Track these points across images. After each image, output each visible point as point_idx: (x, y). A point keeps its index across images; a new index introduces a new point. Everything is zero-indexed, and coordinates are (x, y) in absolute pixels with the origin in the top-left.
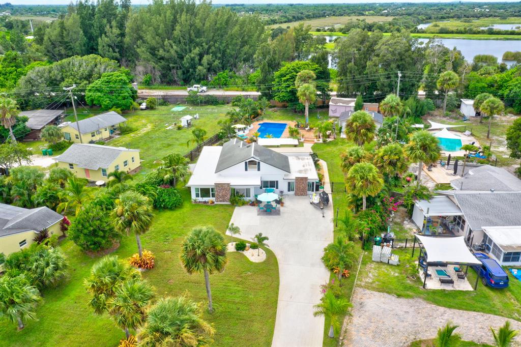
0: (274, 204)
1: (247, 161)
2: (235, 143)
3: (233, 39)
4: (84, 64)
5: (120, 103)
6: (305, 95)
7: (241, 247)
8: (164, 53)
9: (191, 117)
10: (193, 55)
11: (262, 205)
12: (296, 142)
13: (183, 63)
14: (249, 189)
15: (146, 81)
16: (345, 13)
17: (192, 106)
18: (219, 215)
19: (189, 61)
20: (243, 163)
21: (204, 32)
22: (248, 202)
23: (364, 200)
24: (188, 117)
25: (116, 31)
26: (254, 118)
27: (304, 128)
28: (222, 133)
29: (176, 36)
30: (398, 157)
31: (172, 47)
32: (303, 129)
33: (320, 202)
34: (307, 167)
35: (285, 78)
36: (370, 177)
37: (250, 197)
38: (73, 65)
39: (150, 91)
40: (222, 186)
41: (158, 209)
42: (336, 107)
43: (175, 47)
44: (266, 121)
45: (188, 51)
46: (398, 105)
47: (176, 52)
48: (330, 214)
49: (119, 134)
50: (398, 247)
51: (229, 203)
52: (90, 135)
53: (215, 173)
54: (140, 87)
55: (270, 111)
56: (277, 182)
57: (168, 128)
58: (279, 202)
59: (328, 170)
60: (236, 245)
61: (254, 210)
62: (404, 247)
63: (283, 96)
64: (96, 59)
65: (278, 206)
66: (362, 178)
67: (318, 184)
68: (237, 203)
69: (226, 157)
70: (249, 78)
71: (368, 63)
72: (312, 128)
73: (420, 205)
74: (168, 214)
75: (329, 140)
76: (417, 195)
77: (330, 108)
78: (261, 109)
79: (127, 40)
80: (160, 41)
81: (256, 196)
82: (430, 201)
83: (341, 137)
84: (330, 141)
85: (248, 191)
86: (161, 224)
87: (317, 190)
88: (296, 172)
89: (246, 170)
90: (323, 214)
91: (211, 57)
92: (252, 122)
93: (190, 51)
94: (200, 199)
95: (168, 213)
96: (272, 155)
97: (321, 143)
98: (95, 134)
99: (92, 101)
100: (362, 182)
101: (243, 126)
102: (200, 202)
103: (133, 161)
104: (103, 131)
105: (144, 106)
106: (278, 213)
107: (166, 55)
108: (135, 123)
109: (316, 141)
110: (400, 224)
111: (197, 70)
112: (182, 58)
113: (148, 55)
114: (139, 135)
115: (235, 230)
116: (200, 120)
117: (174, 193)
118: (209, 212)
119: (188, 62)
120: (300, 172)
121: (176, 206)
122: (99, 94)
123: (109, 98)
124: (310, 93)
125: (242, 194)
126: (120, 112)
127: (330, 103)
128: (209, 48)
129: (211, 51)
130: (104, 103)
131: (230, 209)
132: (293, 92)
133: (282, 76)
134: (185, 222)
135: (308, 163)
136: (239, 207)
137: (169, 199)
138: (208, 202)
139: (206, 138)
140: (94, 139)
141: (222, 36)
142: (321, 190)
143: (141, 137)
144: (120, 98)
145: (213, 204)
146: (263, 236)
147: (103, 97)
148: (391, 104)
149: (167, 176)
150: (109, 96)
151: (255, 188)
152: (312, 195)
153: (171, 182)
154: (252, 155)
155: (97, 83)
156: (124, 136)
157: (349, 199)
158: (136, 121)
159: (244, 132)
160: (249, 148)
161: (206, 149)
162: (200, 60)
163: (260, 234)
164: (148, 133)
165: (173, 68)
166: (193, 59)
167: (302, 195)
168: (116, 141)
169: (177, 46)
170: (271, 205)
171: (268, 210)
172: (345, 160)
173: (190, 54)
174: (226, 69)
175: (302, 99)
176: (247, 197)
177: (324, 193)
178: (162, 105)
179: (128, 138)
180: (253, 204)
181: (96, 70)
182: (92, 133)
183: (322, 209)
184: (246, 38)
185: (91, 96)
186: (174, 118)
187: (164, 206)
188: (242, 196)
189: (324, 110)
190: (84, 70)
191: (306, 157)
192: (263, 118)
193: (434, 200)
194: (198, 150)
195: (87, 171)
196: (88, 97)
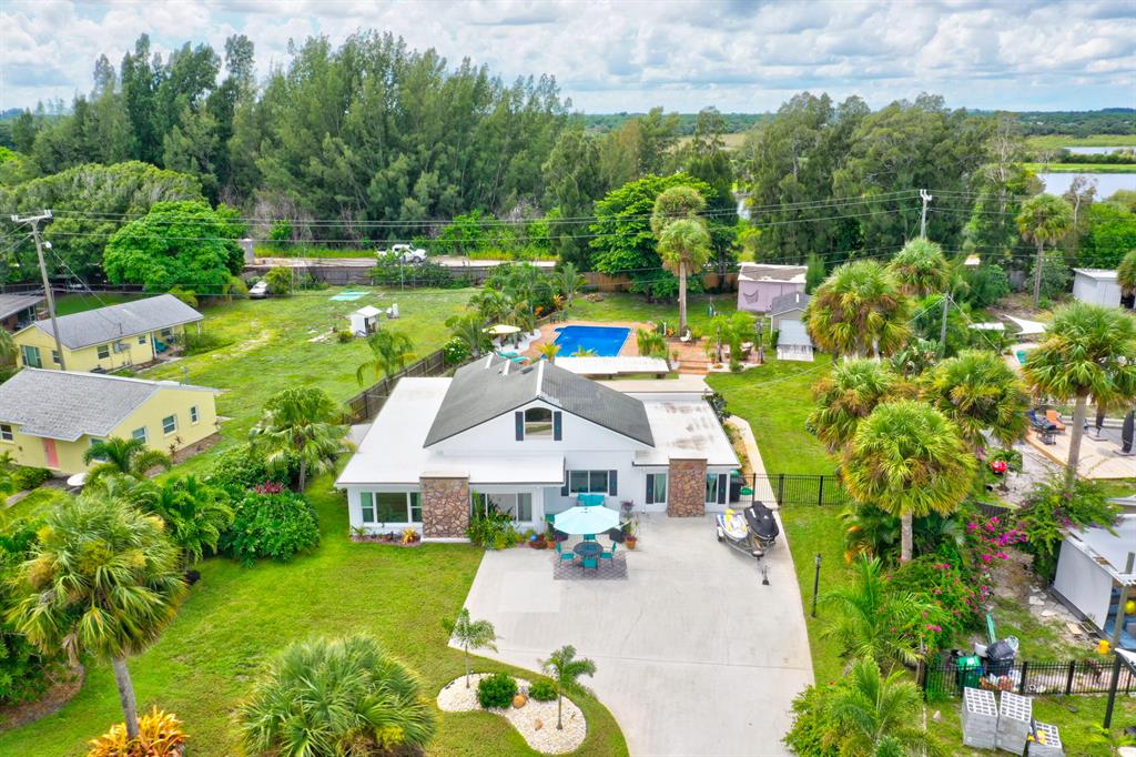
0: (606, 544)
1: (523, 409)
2: (488, 366)
3: (490, 136)
4: (110, 182)
5: (194, 277)
6: (680, 247)
7: (497, 694)
8: (321, 167)
9: (378, 311)
10: (391, 174)
11: (568, 547)
12: (661, 366)
13: (368, 191)
14: (529, 495)
15: (277, 236)
16: (737, 128)
17: (383, 290)
18: (429, 578)
19: (384, 186)
20: (511, 417)
21: (421, 120)
22: (525, 537)
23: (907, 529)
24: (370, 311)
25: (208, 121)
26: (543, 314)
27: (676, 337)
28: (456, 347)
29: (351, 128)
30: (999, 391)
31: (342, 153)
32: (673, 341)
33: (748, 537)
34: (703, 432)
35: (625, 214)
36: (936, 448)
37: (530, 519)
38: (81, 186)
39: (285, 259)
40: (444, 486)
41: (237, 561)
42: (755, 287)
43: (348, 153)
44: (574, 322)
45: (382, 164)
46: (938, 266)
47: (353, 166)
48: (783, 570)
49: (180, 354)
50: (1042, 689)
51: (466, 540)
52: (96, 353)
53: (424, 447)
54: (261, 251)
55: (583, 300)
56: (614, 473)
57: (314, 340)
58: (621, 535)
59: (758, 442)
60: (483, 686)
61: (545, 560)
62: (1063, 689)
63: (621, 259)
64: (142, 171)
65: (620, 547)
66: (906, 453)
67: (735, 480)
68: (491, 540)
69: (460, 402)
70: (531, 230)
71: (837, 174)
72: (699, 338)
73: (1085, 542)
74: (269, 574)
75: (747, 366)
76: (1071, 510)
77: (742, 290)
78: (561, 293)
79: (234, 142)
80: (311, 140)
81: (550, 517)
82: (1114, 529)
83: (779, 357)
84: (751, 369)
85: (524, 500)
86: (239, 611)
87: (734, 498)
88: (668, 445)
89: (519, 437)
90: (764, 572)
91: (435, 178)
92: (537, 325)
93: (387, 165)
94: (376, 527)
95: (267, 573)
96: (598, 395)
97: (726, 374)
98: (110, 350)
99: (121, 270)
100: (910, 466)
101: (514, 329)
102: (374, 536)
103: (194, 419)
104: (134, 343)
105: (260, 288)
106: (618, 570)
107: (328, 173)
108: (228, 329)
109: (711, 368)
110: (1018, 607)
111: (403, 209)
112: (366, 181)
113: (284, 175)
114: (234, 355)
115: (480, 633)
116: (402, 321)
117: (295, 508)
118: (401, 567)
119: (381, 192)
120: (682, 443)
121: (295, 551)
122: (139, 253)
123: (166, 265)
124: (694, 242)
125: (505, 511)
126: (194, 300)
127: (741, 277)
128: (434, 157)
129: (437, 163)
130: (151, 276)
131: (468, 559)
132: (647, 249)
133: (617, 208)
134: (318, 602)
135: (703, 419)
136: (495, 553)
137: (276, 525)
138: (400, 537)
139: (410, 358)
140: (105, 363)
141: (465, 130)
142: (746, 501)
143: (240, 360)
144: (195, 265)
145: (413, 545)
146: (575, 659)
147: (148, 261)
148: (917, 264)
149: (275, 456)
150: (166, 259)
151: (545, 489)
152: (722, 514)
153: (294, 478)
154: (539, 392)
155: (135, 226)
156: (192, 358)
157: (849, 526)
158: (232, 323)
159: (517, 348)
160: (528, 375)
161: (405, 384)
162: (410, 186)
163: (569, 652)
164: (258, 351)
165: (345, 204)
166: (392, 184)
167: (689, 514)
168: (166, 371)
169: (354, 153)
170: (598, 547)
171: (590, 563)
172: (828, 404)
173: (385, 171)
174: (476, 206)
175: (670, 259)
176: (521, 519)
177: (757, 506)
178: (308, 288)
179: (199, 363)
180: (539, 543)
181: (138, 195)
182: (99, 349)
183: (759, 557)
184: (524, 136)
185: (117, 258)
186: (334, 315)
187: (258, 549)
188: (505, 517)
189: (723, 298)
190: (109, 195)
191: (694, 406)
192: (566, 314)
193: (1125, 526)
194: (386, 388)
195: (49, 444)
196: (111, 262)
